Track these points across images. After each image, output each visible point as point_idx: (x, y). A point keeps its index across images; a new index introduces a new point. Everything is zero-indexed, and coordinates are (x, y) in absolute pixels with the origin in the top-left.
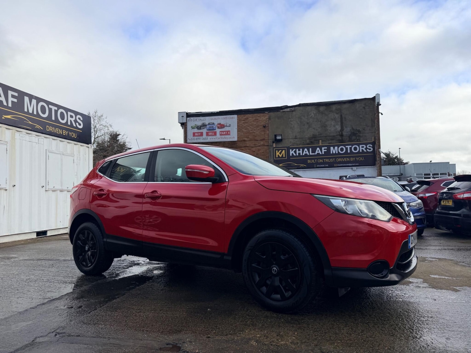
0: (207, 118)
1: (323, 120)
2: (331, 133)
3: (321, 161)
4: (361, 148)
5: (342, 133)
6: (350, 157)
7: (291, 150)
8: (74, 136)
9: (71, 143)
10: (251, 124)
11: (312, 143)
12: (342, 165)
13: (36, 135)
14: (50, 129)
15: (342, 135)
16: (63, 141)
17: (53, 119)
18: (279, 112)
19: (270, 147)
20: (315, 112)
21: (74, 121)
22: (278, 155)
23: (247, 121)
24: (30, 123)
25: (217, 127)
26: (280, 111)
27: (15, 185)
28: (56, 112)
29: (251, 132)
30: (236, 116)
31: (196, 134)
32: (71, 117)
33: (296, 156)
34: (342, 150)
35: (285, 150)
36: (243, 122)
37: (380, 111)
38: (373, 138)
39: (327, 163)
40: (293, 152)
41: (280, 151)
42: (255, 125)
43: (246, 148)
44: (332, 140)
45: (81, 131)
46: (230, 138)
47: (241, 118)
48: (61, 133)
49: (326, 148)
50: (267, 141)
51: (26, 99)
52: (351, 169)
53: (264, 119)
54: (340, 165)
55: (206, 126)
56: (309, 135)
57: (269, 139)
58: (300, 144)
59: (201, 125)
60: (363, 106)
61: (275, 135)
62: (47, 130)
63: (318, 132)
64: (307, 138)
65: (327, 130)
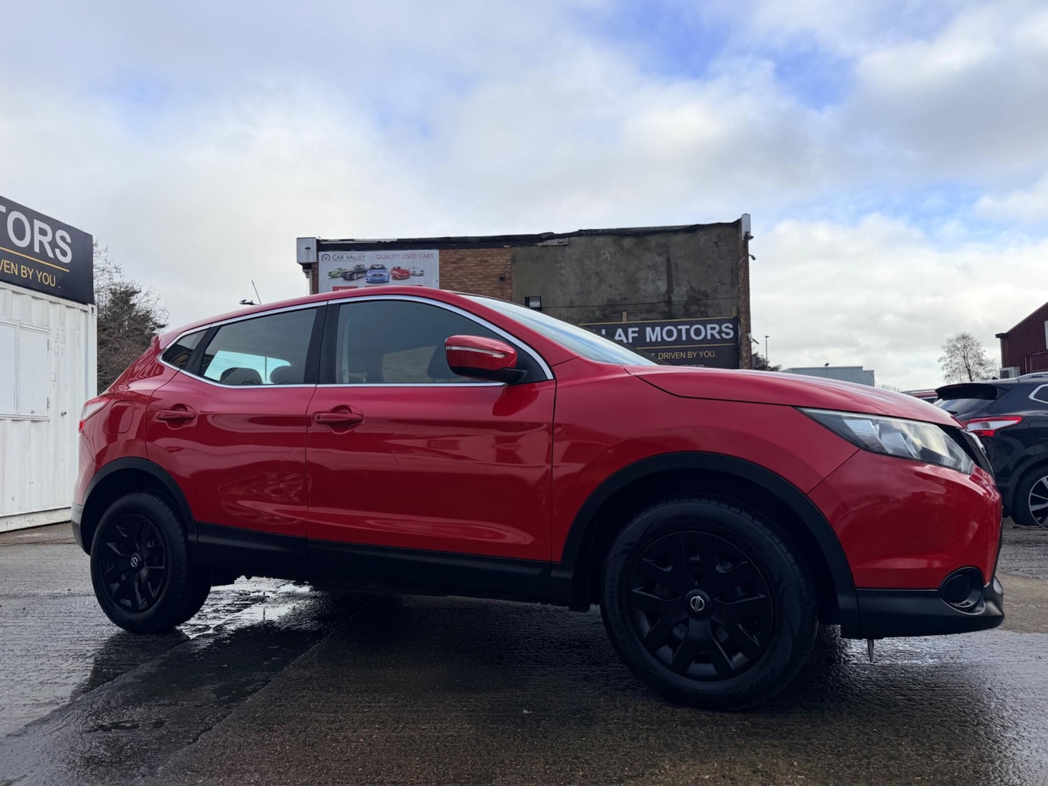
0: (367, 253)
1: (630, 269)
2: (646, 297)
4: (709, 332)
5: (670, 298)
6: (685, 350)
8: (50, 281)
9: (42, 299)
10: (471, 271)
11: (606, 317)
15: (669, 302)
16: (22, 292)
18: (535, 247)
20: (612, 251)
21: (49, 243)
23: (462, 265)
25: (391, 277)
26: (536, 245)
29: (471, 289)
30: (436, 252)
32: (43, 232)
34: (670, 333)
36: (453, 265)
37: (751, 252)
38: (734, 309)
42: (481, 273)
44: (648, 311)
45: (68, 271)
47: (448, 257)
48: (16, 273)
49: (637, 329)
53: (502, 260)
55: (365, 272)
56: (599, 301)
59: (352, 269)
60: (715, 240)
61: (525, 297)
63: (619, 294)
64: (595, 306)
65: (639, 289)
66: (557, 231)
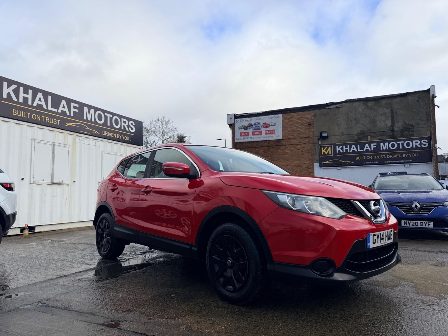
0: (254, 118)
1: (372, 116)
2: (381, 128)
3: (370, 157)
4: (414, 144)
5: (393, 129)
6: (402, 153)
7: (337, 147)
8: (127, 139)
9: (124, 145)
10: (296, 122)
11: (360, 139)
12: (393, 162)
13: (94, 139)
14: (106, 133)
15: (393, 131)
16: (117, 143)
17: (109, 124)
18: (325, 109)
19: (315, 144)
20: (363, 108)
21: (127, 126)
22: (324, 152)
23: (291, 120)
24: (89, 129)
25: (262, 127)
26: (326, 108)
27: (75, 181)
28: (111, 119)
29: (296, 130)
30: (280, 115)
31: (243, 134)
32: (125, 122)
33: (343, 153)
34: (393, 146)
35: (331, 147)
36: (288, 120)
38: (429, 132)
39: (376, 160)
40: (340, 149)
41: (326, 148)
42: (300, 123)
43: (291, 146)
44: (381, 135)
45: (133, 135)
46: (276, 136)
47: (285, 117)
48: (116, 137)
49: (376, 144)
50: (312, 139)
51: (86, 109)
52: (404, 166)
53: (310, 116)
54: (391, 162)
55: (252, 126)
56: (357, 132)
57: (314, 137)
58: (347, 141)
59: (247, 125)
60: (417, 99)
61: (320, 132)
62: (103, 134)
63: (366, 128)
64: (354, 134)
65: (377, 125)
66: (335, 102)
